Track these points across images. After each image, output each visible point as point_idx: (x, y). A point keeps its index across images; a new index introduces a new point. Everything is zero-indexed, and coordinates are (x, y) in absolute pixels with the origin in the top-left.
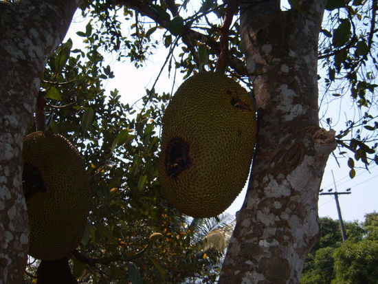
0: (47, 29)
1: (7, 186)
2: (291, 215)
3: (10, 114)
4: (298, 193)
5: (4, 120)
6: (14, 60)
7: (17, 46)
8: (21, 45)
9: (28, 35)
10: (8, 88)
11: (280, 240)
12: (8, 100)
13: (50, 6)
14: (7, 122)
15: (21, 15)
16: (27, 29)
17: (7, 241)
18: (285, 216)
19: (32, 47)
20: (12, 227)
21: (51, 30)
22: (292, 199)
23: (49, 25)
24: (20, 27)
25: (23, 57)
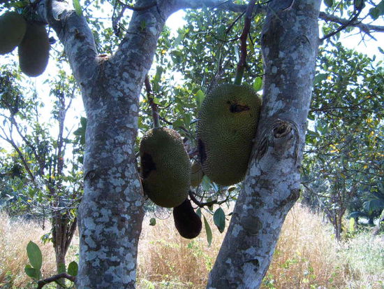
0: (134, 68)
1: (121, 177)
2: (261, 188)
3: (118, 135)
4: (266, 174)
5: (115, 140)
6: (116, 99)
7: (117, 89)
8: (119, 87)
9: (122, 79)
10: (115, 119)
11: (254, 205)
12: (116, 127)
13: (133, 51)
14: (117, 141)
15: (117, 65)
16: (121, 75)
17: (126, 207)
18: (257, 189)
19: (126, 86)
20: (128, 199)
21: (137, 68)
22: (262, 177)
23: (135, 65)
24: (117, 75)
25: (122, 95)
